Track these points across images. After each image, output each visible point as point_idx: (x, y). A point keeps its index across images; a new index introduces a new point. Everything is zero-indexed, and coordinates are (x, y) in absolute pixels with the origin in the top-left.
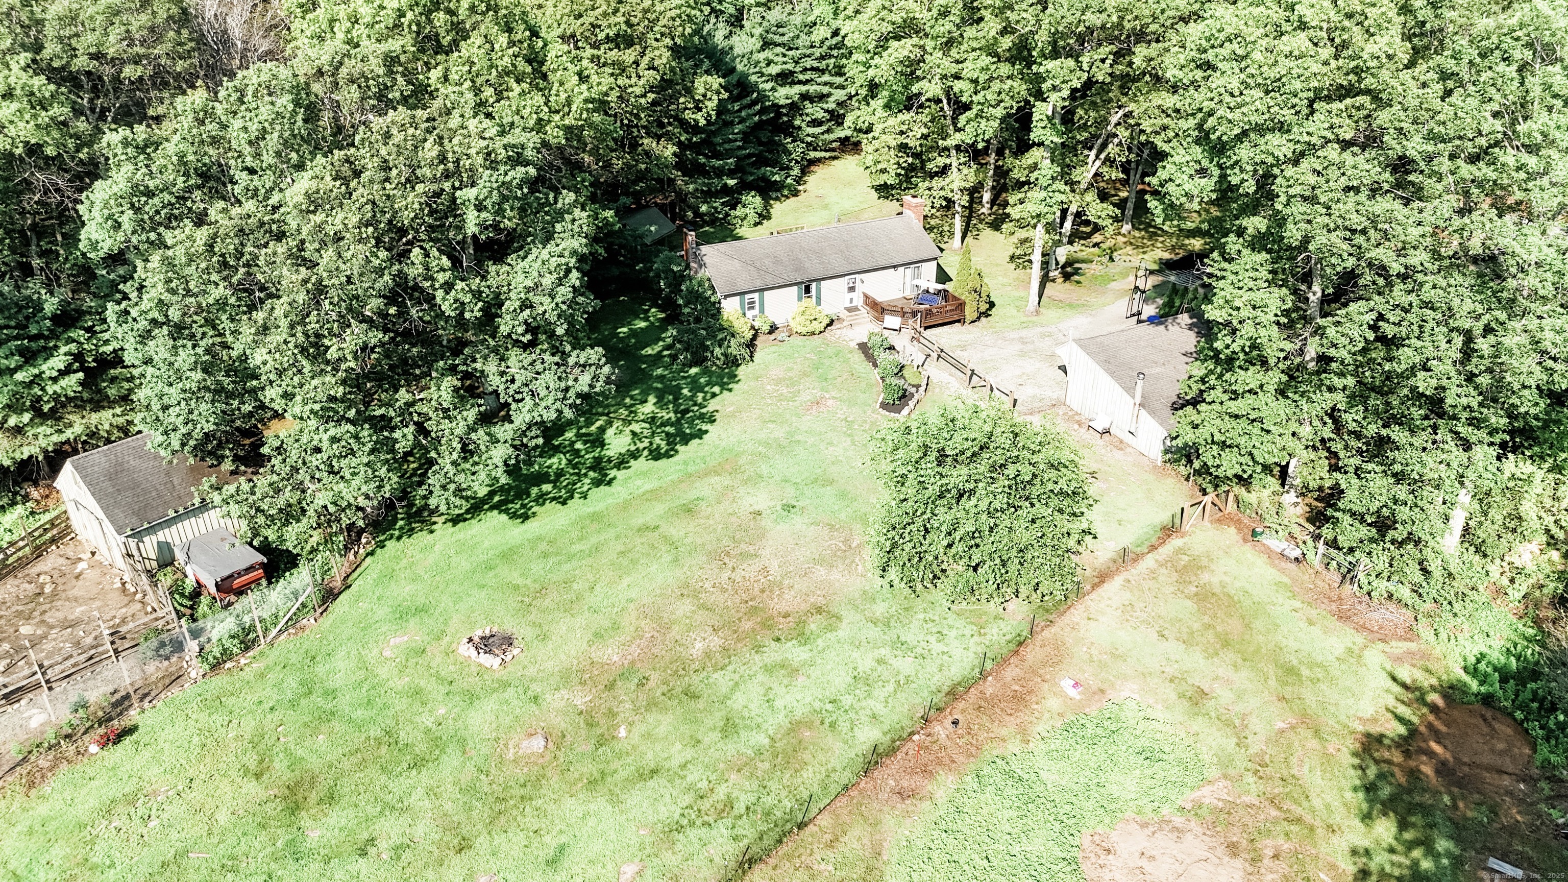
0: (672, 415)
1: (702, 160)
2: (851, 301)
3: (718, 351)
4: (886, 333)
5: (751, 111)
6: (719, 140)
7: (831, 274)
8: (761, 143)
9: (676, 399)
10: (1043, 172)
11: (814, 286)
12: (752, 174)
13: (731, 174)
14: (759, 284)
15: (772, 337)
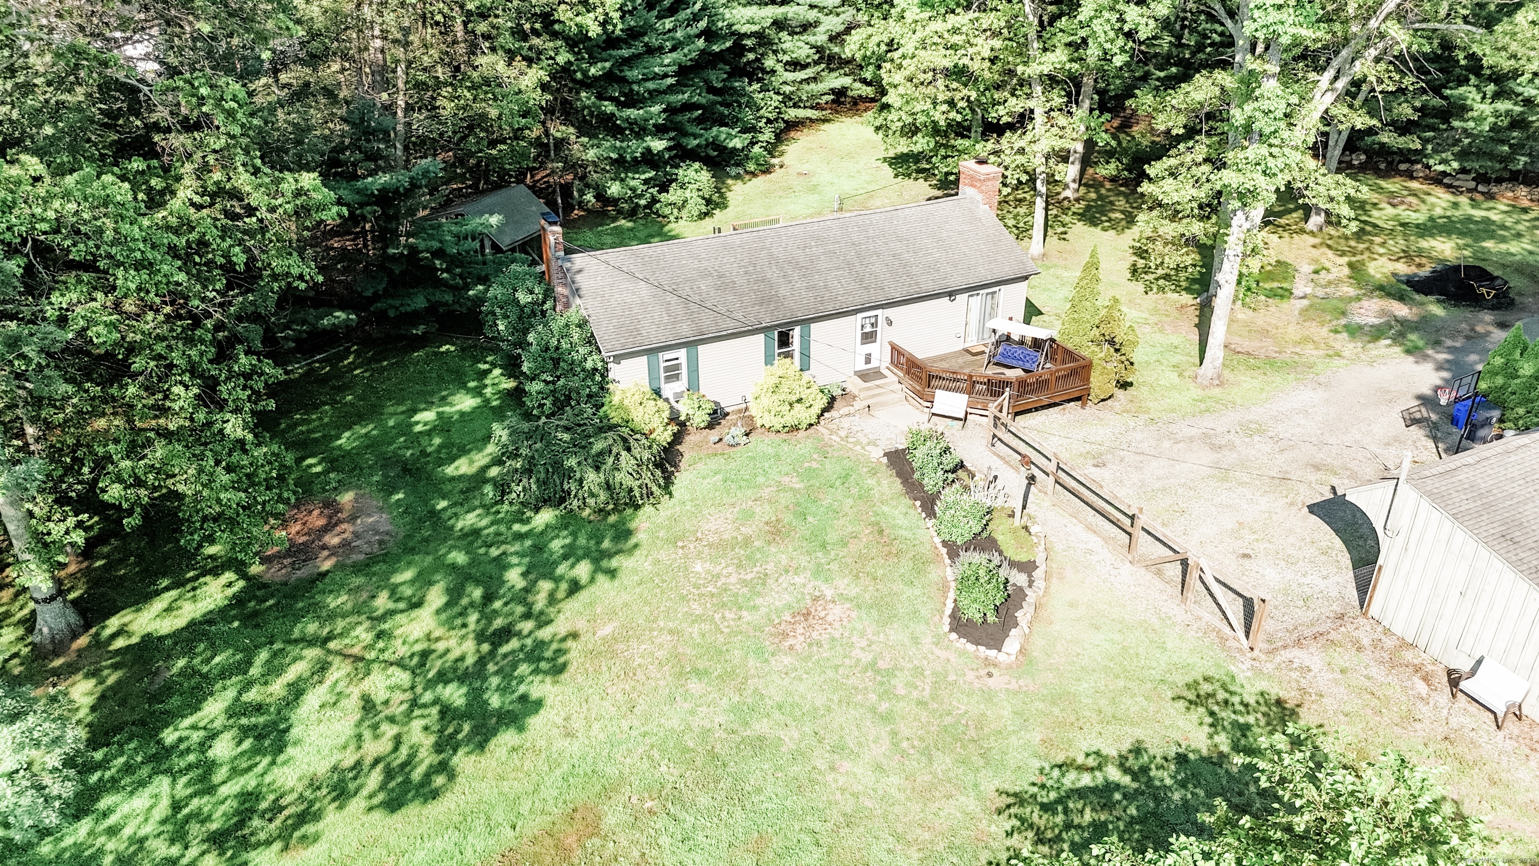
0: (469, 646)
1: (609, 107)
2: (868, 360)
3: (592, 478)
4: (941, 425)
5: (692, 31)
6: (634, 74)
7: (830, 308)
8: (711, 90)
9: (488, 598)
10: (1265, 105)
11: (796, 332)
12: (695, 136)
13: (660, 131)
14: (686, 331)
15: (714, 435)
